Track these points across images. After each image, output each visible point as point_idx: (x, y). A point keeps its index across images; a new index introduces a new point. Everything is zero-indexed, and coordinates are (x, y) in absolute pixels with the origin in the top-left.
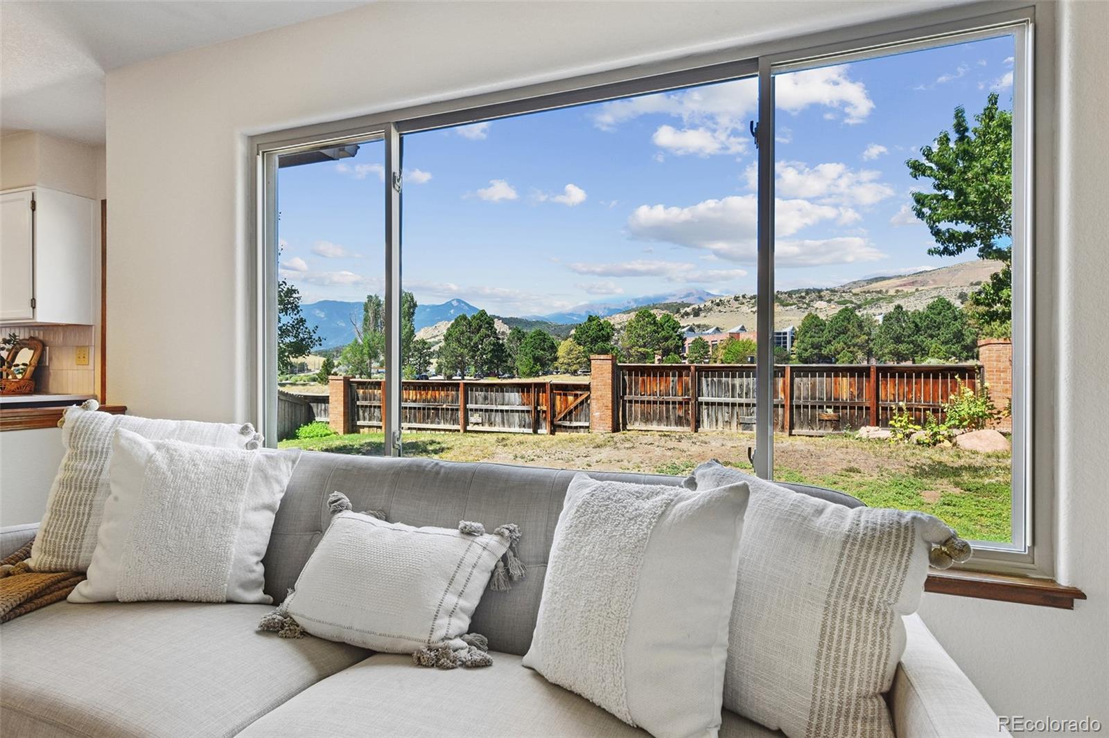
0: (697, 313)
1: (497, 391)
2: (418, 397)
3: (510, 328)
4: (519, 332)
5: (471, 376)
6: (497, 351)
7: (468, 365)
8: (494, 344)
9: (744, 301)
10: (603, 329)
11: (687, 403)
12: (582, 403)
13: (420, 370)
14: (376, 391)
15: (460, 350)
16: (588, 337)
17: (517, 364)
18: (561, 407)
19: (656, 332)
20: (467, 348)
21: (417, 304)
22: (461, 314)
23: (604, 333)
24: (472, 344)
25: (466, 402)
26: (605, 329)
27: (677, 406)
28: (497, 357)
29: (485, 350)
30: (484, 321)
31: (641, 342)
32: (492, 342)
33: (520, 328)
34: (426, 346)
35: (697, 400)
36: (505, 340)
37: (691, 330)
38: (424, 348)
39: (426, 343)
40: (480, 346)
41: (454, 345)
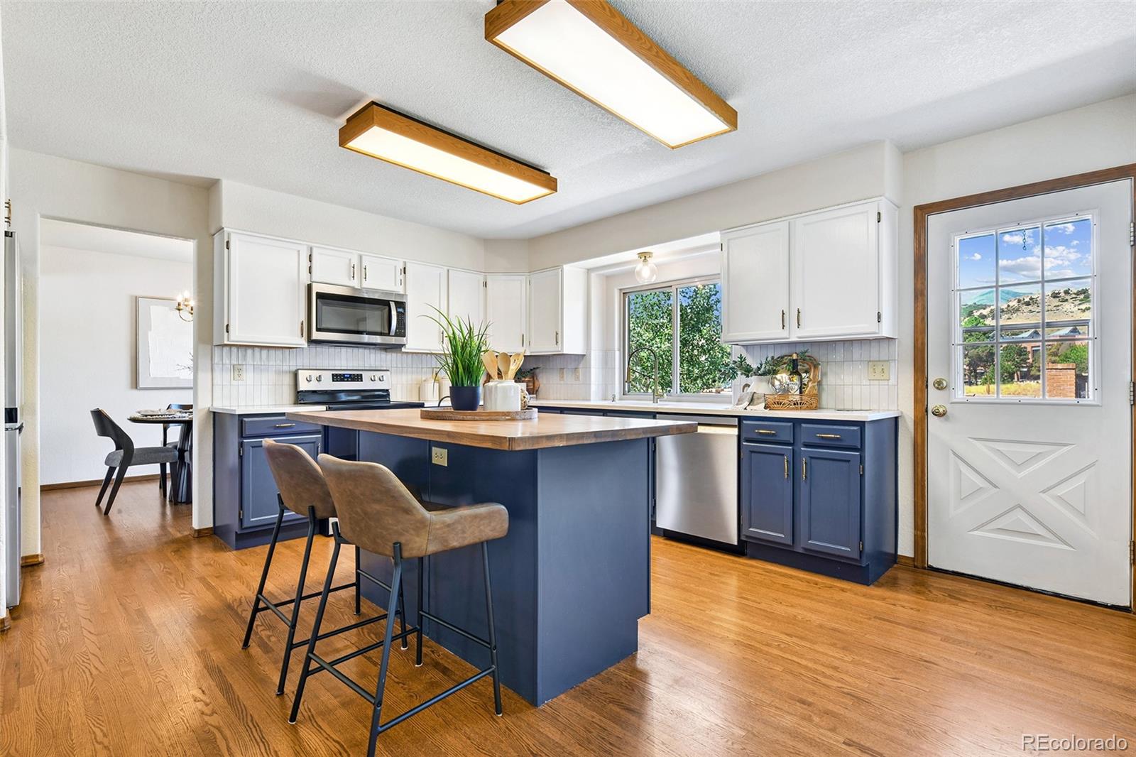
9: (1068, 297)
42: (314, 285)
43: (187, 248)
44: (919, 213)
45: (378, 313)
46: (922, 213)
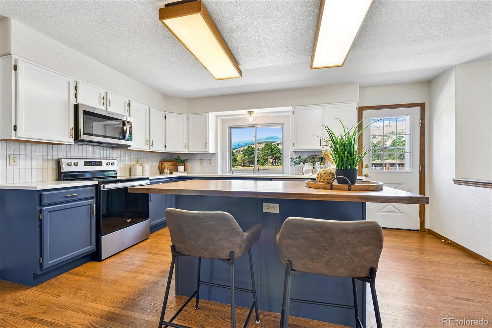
42: (79, 105)
44: (360, 109)
46: (361, 109)
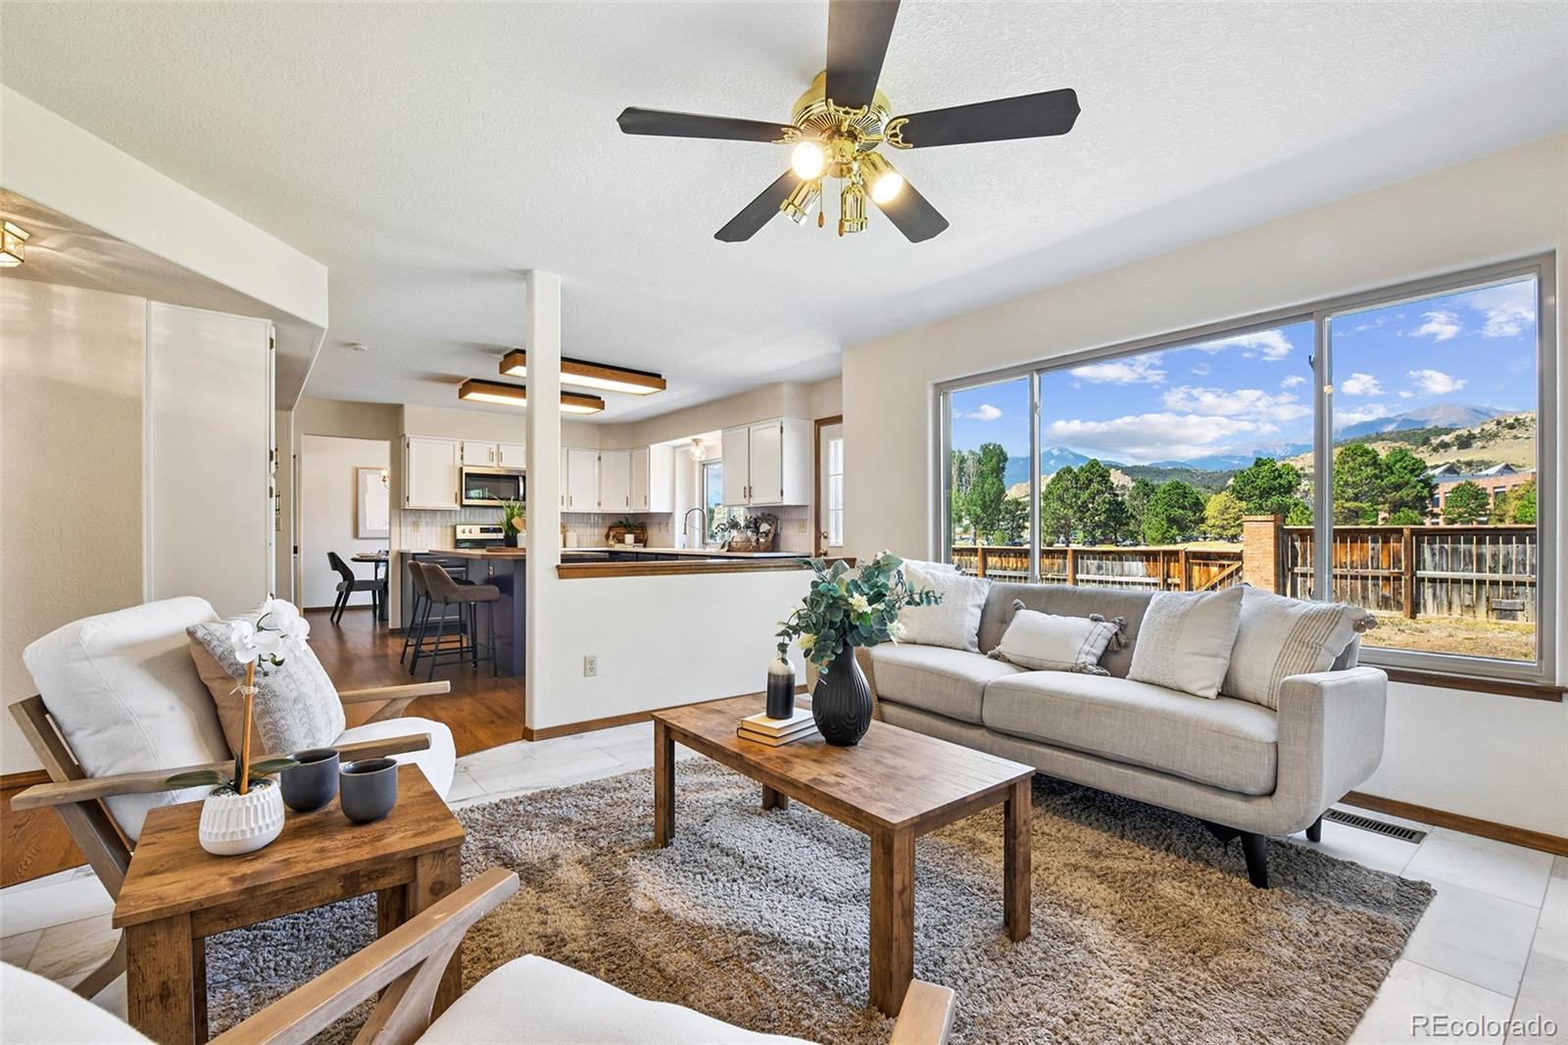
0: (1465, 443)
1: (1114, 559)
2: (1019, 565)
3: (1133, 480)
4: (1147, 485)
5: (1078, 543)
6: (1115, 511)
7: (1074, 529)
8: (1110, 503)
10: (1280, 476)
11: (1398, 578)
12: (1231, 575)
13: (1013, 535)
14: (972, 558)
15: (1063, 512)
16: (1255, 488)
17: (1144, 527)
18: (1200, 580)
19: (1376, 477)
20: (1072, 507)
21: (1008, 456)
22: (1065, 466)
23: (1282, 482)
24: (1079, 503)
25: (1075, 571)
26: (1284, 476)
27: (1381, 583)
28: (1115, 519)
29: (1097, 510)
30: (1098, 473)
31: (1350, 492)
32: (1107, 500)
33: (1148, 479)
34: (1020, 507)
35: (1413, 574)
36: (1126, 497)
37: (1452, 470)
38: (1017, 510)
39: (1019, 504)
40: (1090, 506)
41: (1056, 505)
42: (464, 468)
43: (384, 446)
45: (512, 485)
46: (819, 425)
